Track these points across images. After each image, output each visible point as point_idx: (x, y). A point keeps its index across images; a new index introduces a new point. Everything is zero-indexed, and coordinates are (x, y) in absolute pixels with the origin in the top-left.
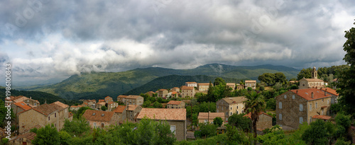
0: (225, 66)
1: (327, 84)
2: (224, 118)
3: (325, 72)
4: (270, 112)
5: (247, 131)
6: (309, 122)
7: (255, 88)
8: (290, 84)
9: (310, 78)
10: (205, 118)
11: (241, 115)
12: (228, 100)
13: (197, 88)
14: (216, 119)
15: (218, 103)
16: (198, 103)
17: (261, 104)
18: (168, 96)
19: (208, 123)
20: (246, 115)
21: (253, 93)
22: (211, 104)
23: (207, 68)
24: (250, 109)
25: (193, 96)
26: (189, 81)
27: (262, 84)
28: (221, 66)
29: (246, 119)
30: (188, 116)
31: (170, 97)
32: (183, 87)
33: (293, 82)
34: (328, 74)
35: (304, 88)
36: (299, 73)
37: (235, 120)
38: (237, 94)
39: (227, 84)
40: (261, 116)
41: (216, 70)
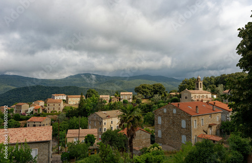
0: (98, 77)
1: (215, 96)
2: (96, 135)
3: (213, 81)
4: (148, 128)
5: (122, 150)
6: (193, 142)
7: (131, 101)
8: (171, 96)
9: (194, 89)
10: (74, 136)
11: (116, 131)
12: (101, 114)
13: (66, 102)
14: (88, 136)
15: (90, 118)
16: (67, 119)
17: (138, 118)
18: (29, 112)
19: (78, 142)
20: (122, 131)
21: (128, 106)
22: (83, 119)
23: (78, 79)
24: (125, 124)
25: (61, 110)
26: (56, 93)
27: (139, 96)
28: (93, 76)
29: (121, 136)
30: (55, 135)
31: (32, 112)
32: (49, 100)
33: (174, 94)
34: (217, 84)
35: (187, 101)
36: (180, 83)
37: (109, 137)
38: (112, 107)
39: (101, 96)
40: (138, 133)
41: (88, 81)
